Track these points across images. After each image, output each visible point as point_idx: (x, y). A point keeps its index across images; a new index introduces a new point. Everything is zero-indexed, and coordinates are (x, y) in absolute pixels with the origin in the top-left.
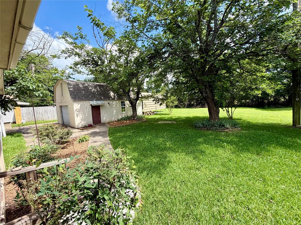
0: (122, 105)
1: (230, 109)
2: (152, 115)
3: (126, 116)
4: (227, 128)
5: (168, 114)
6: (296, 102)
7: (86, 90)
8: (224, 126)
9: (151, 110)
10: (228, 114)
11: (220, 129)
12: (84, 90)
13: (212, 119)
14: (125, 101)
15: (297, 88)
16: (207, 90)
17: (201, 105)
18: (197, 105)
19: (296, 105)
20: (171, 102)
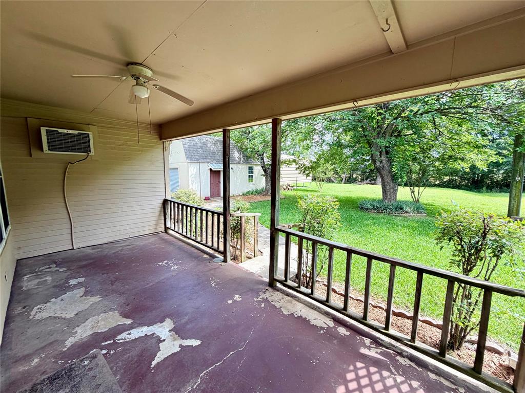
0: (249, 172)
1: (416, 189)
2: (290, 190)
3: (254, 189)
4: (407, 212)
5: (316, 191)
6: (515, 182)
7: (204, 148)
8: (402, 209)
9: (289, 183)
10: (413, 195)
11: (397, 212)
12: (201, 147)
13: (386, 199)
14: (254, 166)
15: (519, 161)
16: (383, 158)
17: (370, 181)
18: (362, 180)
19: (516, 187)
20: (322, 172)
